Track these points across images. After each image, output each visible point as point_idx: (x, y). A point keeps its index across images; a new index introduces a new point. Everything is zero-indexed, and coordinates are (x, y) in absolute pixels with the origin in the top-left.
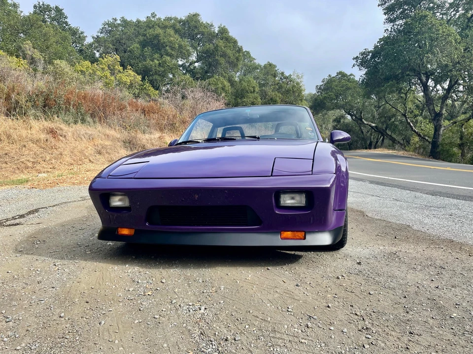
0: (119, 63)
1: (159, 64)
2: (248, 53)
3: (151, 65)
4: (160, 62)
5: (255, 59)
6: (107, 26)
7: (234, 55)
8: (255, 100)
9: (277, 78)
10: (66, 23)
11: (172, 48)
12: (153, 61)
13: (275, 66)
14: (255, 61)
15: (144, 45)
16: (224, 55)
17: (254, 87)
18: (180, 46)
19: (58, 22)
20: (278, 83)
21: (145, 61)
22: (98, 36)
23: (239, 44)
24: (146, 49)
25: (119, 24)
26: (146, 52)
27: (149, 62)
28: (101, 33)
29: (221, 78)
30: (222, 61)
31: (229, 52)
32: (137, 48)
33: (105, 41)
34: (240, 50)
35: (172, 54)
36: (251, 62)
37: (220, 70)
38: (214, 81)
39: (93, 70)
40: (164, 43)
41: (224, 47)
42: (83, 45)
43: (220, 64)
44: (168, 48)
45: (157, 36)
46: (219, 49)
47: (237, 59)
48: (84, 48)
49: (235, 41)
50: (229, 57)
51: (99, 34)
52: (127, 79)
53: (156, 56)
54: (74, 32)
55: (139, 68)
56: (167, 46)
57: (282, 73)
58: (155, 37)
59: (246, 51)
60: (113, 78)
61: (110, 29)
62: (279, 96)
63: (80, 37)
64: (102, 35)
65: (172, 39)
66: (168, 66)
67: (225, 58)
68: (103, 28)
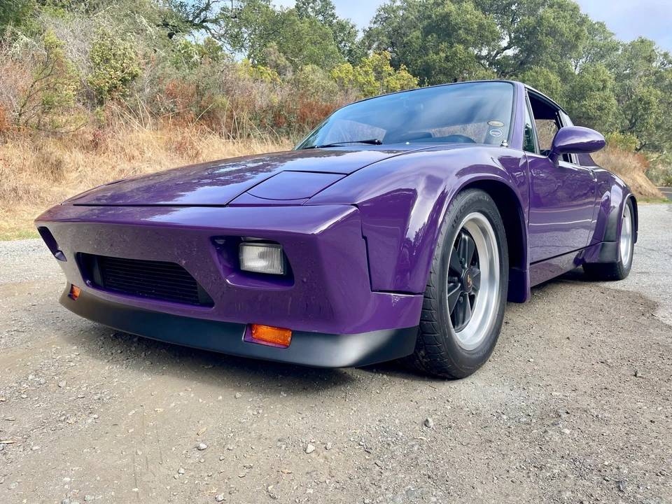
0: (389, 62)
1: (447, 57)
2: (602, 25)
3: (434, 60)
4: (448, 54)
5: (613, 34)
6: (382, 13)
7: (571, 30)
8: (604, 102)
9: (654, 64)
10: (333, 15)
11: (468, 31)
12: (437, 53)
13: (651, 44)
14: (614, 38)
15: (427, 32)
16: (553, 32)
17: (604, 81)
18: (481, 26)
19: (323, 16)
20: (656, 72)
21: (427, 55)
22: (370, 28)
23: (582, 12)
24: (429, 37)
25: (398, 7)
26: (429, 42)
27: (432, 56)
28: (375, 23)
29: (545, 70)
30: (549, 42)
31: (562, 26)
32: (418, 38)
33: (379, 33)
34: (583, 21)
35: (466, 39)
36: (606, 38)
37: (544, 57)
38: (532, 76)
39: (354, 75)
40: (457, 24)
41: (554, 19)
42: (353, 44)
43: (546, 48)
44: (461, 32)
45: (448, 15)
46: (545, 23)
47: (577, 37)
48: (354, 47)
49: (575, 8)
50: (562, 35)
51: (372, 25)
52: (396, 83)
53: (444, 45)
54: (342, 27)
55: (417, 66)
56: (460, 28)
57: (666, 55)
58: (445, 17)
59: (598, 23)
60: (378, 84)
61: (387, 15)
62: (656, 94)
63: (349, 33)
64: (376, 26)
65: (468, 16)
66: (460, 59)
67: (554, 37)
68: (377, 16)
